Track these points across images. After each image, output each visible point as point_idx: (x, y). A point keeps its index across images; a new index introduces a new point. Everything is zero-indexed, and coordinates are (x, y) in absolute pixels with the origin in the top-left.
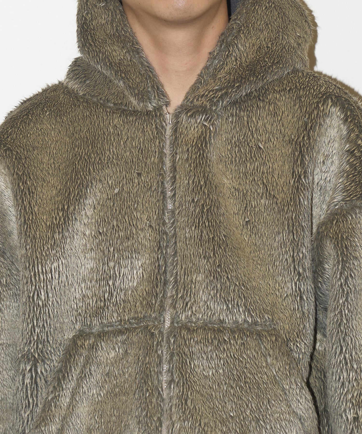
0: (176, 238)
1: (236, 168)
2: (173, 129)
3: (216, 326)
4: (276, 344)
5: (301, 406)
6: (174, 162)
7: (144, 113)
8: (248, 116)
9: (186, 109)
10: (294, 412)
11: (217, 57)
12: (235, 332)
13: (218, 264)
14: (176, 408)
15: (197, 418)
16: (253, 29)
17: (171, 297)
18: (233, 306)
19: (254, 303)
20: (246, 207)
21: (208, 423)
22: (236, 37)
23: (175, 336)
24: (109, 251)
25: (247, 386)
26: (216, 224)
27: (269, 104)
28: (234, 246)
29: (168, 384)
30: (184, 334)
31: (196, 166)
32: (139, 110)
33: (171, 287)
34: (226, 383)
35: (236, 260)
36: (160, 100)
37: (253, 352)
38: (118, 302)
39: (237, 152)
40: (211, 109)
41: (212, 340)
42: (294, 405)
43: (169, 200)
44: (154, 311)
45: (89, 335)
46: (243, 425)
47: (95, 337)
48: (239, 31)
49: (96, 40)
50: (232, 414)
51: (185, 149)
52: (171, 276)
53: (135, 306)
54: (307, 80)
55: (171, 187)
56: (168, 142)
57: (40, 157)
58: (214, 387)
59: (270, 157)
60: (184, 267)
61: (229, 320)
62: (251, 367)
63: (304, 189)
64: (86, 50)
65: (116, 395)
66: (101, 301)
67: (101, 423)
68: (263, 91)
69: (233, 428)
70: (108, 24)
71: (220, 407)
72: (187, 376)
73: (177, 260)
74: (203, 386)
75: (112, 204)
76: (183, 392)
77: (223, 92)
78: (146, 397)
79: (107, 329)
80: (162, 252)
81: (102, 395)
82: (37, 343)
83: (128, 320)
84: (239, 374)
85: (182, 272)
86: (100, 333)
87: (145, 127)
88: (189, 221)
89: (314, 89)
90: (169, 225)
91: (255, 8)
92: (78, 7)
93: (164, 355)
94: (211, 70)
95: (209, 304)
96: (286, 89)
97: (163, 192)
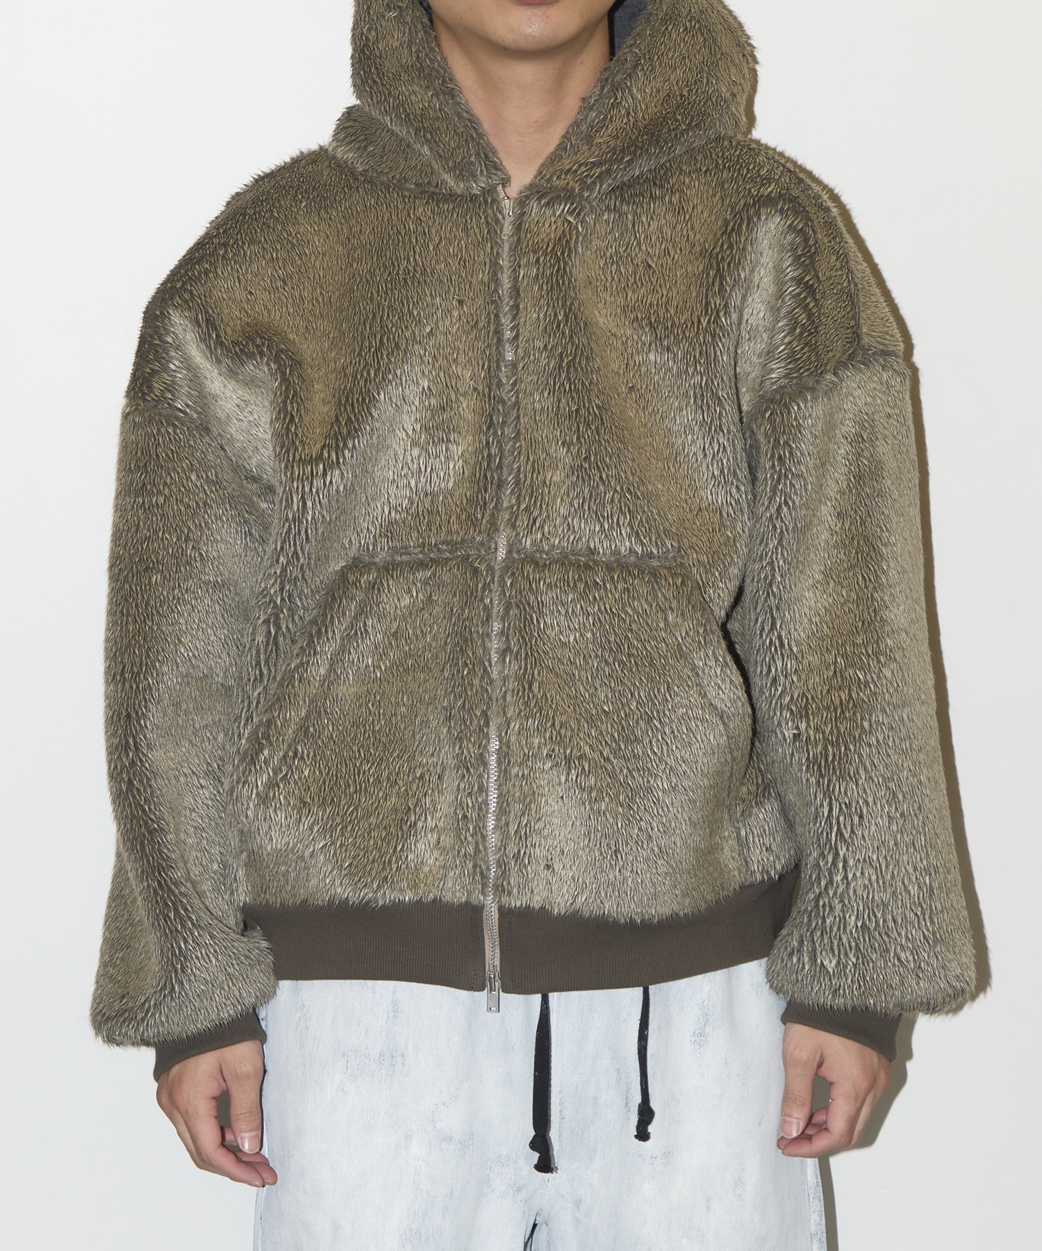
0: (518, 409)
2: (514, 224)
3: (583, 559)
4: (683, 590)
5: (722, 696)
6: (516, 280)
7: (467, 199)
9: (538, 192)
10: (711, 704)
11: (595, 108)
12: (613, 569)
13: (584, 456)
14: (513, 697)
15: (548, 713)
16: (660, 64)
17: (508, 508)
18: (611, 527)
19: (647, 521)
20: (627, 364)
21: (566, 723)
22: (629, 75)
23: (513, 574)
25: (632, 661)
26: (583, 386)
27: (672, 191)
28: (617, 424)
29: (501, 656)
30: (528, 572)
31: (551, 288)
32: (459, 192)
33: (508, 492)
34: (597, 656)
35: (619, 449)
36: (491, 178)
37: (644, 603)
38: (420, 513)
39: (614, 272)
40: (581, 195)
41: (575, 583)
42: (712, 693)
43: (507, 346)
44: (480, 532)
45: (368, 567)
46: (625, 726)
47: (378, 571)
48: (636, 66)
49: (383, 74)
50: (606, 708)
51: (533, 258)
52: (510, 474)
53: (449, 522)
54: (738, 153)
55: (511, 323)
56: (506, 248)
58: (578, 661)
59: (664, 280)
60: (531, 459)
61: (603, 547)
62: (640, 630)
63: (723, 335)
64: (366, 91)
65: (407, 670)
67: (379, 716)
68: (662, 172)
69: (607, 732)
70: (403, 48)
71: (587, 696)
72: (533, 643)
73: (521, 446)
74: (559, 659)
76: (526, 669)
77: (604, 168)
78: (462, 676)
79: (399, 558)
80: (495, 433)
81: (383, 668)
82: (282, 582)
83: (436, 545)
84: (618, 641)
85: (529, 467)
86: (388, 565)
87: (469, 221)
88: (539, 382)
89: (748, 168)
90: (508, 388)
91: (667, 29)
92: (355, 17)
93: (495, 606)
94: (584, 128)
95: (570, 522)
96: (701, 170)
97: (496, 332)
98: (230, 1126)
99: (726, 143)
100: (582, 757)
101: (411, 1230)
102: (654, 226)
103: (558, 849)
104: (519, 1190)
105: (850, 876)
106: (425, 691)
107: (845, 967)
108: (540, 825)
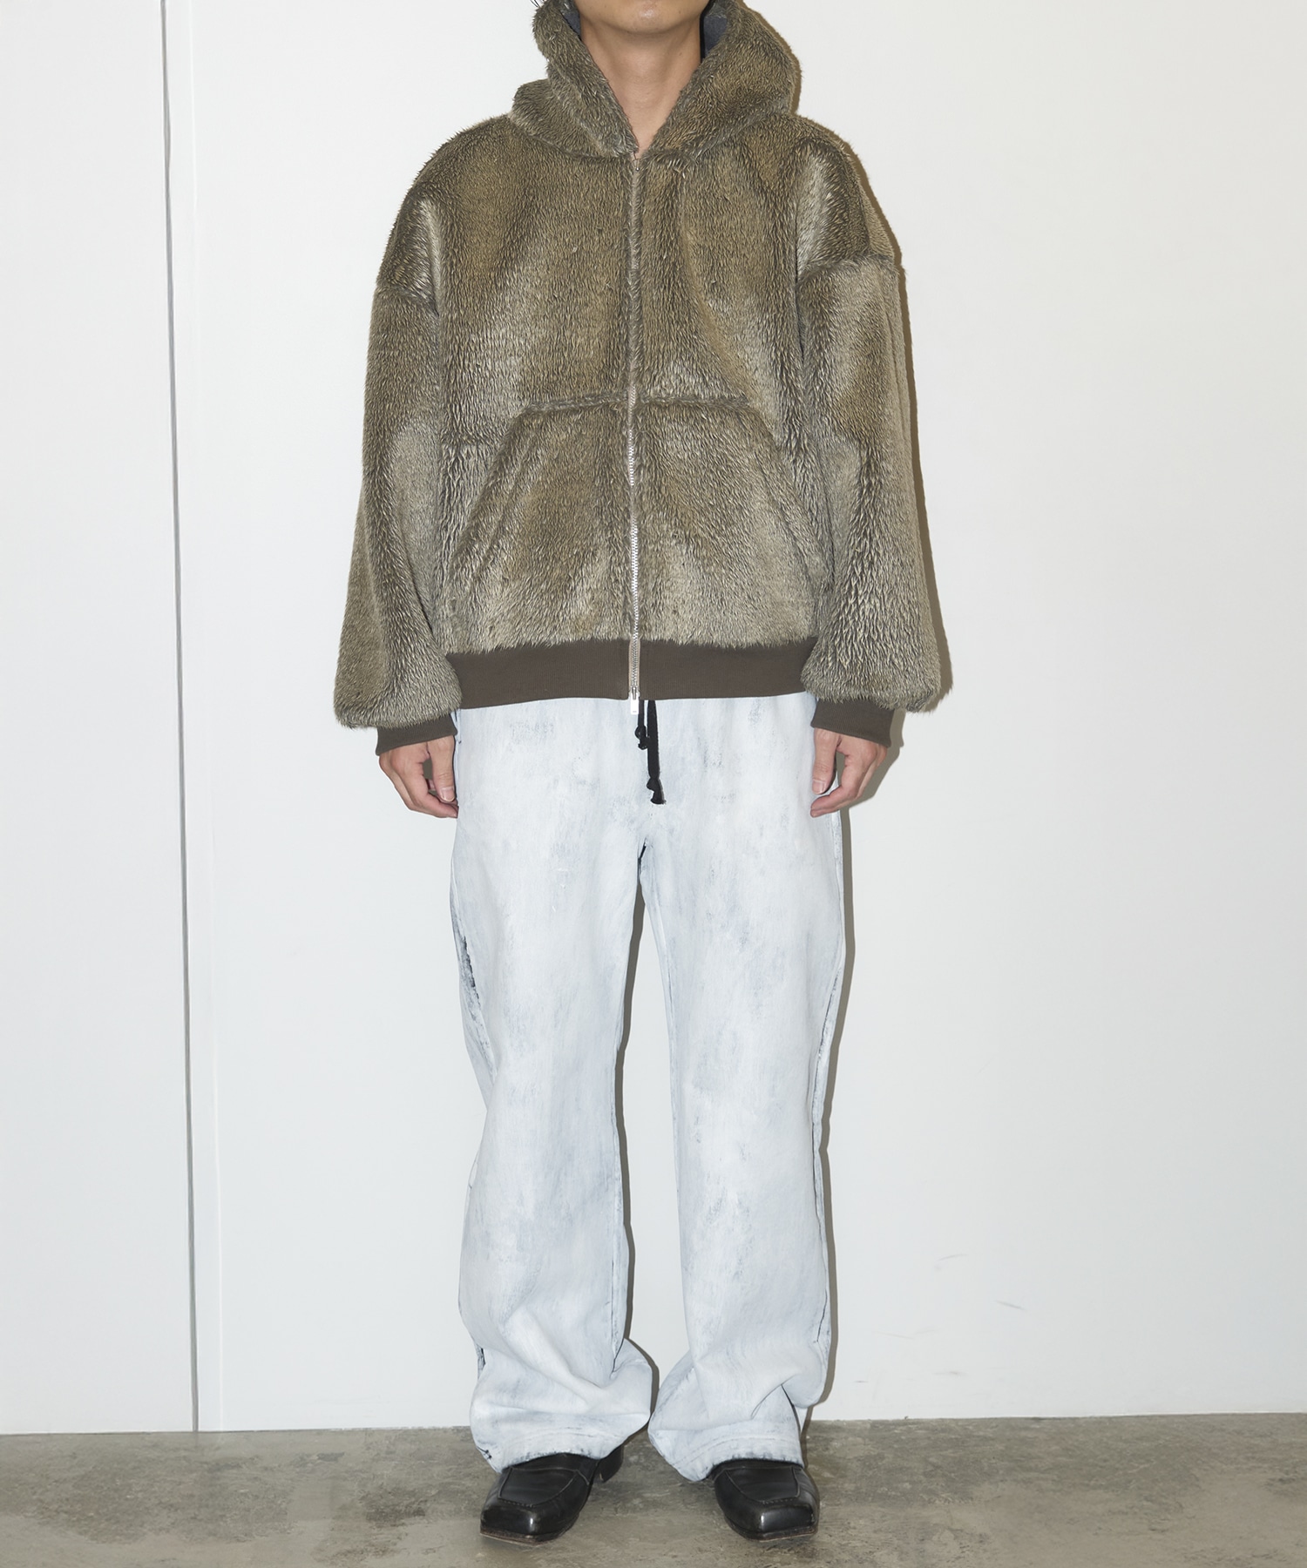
0: (641, 302)
1: (702, 222)
2: (640, 178)
3: (691, 402)
4: (756, 424)
6: (640, 215)
7: (608, 161)
8: (713, 165)
9: (654, 154)
10: (774, 500)
11: (689, 96)
12: (713, 409)
14: (647, 497)
15: (672, 507)
16: (732, 69)
17: (635, 369)
18: (710, 379)
20: (713, 267)
21: (685, 513)
23: (643, 414)
24: (565, 318)
29: (636, 470)
30: (654, 412)
31: (664, 218)
32: (603, 156)
33: (635, 358)
34: (704, 467)
36: (627, 146)
37: (732, 431)
38: (572, 375)
40: (683, 153)
41: (687, 418)
42: (774, 492)
43: (634, 259)
44: (615, 386)
45: (537, 414)
47: (544, 417)
50: (711, 503)
51: (651, 199)
52: (636, 346)
53: (591, 381)
55: (636, 244)
56: (634, 193)
57: (485, 210)
58: (691, 472)
59: (737, 210)
60: (650, 335)
61: (704, 395)
66: (554, 374)
69: (713, 519)
73: (642, 327)
74: (678, 471)
75: (569, 265)
76: (656, 478)
77: (699, 135)
78: (610, 484)
79: (558, 408)
80: (623, 318)
83: (583, 397)
85: (649, 340)
86: (551, 413)
87: (609, 176)
88: (657, 282)
90: (633, 287)
93: (630, 436)
94: (682, 109)
95: (682, 377)
97: (626, 250)
98: (432, 779)
99: (772, 118)
100: (697, 536)
101: (558, 845)
102: (725, 172)
103: (681, 600)
104: (632, 822)
105: (860, 602)
106: (581, 496)
107: (856, 665)
108: (669, 584)
